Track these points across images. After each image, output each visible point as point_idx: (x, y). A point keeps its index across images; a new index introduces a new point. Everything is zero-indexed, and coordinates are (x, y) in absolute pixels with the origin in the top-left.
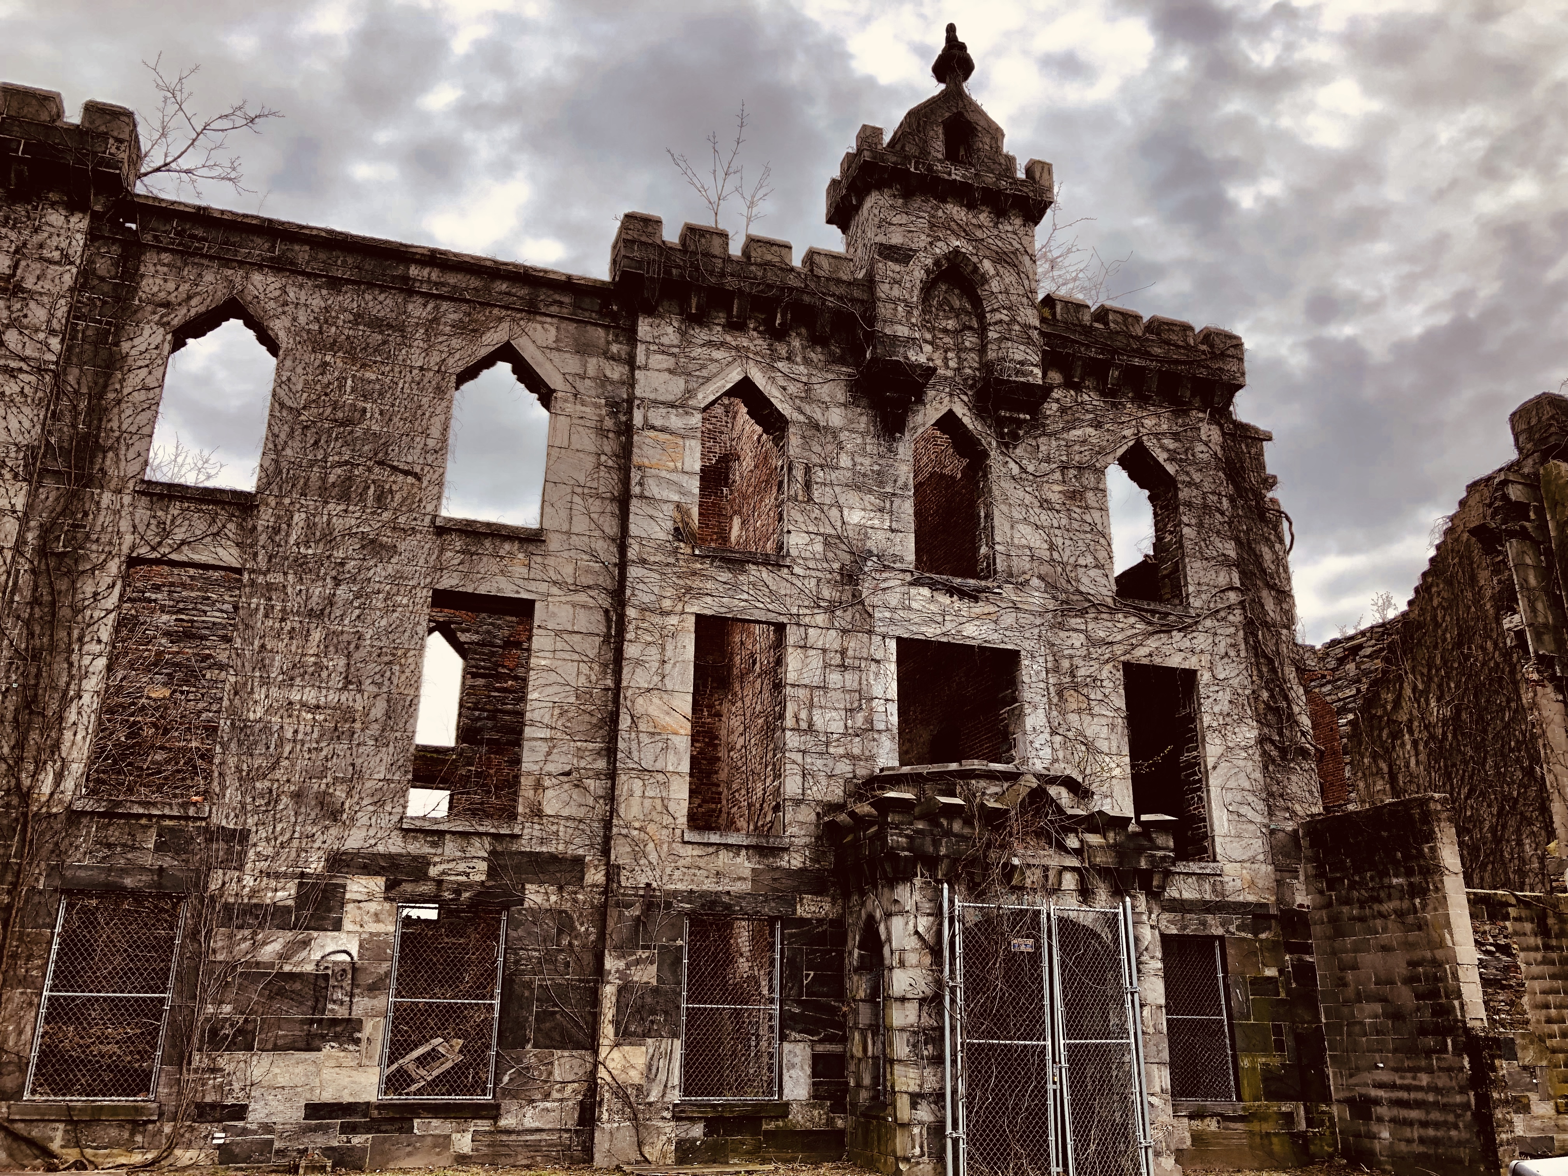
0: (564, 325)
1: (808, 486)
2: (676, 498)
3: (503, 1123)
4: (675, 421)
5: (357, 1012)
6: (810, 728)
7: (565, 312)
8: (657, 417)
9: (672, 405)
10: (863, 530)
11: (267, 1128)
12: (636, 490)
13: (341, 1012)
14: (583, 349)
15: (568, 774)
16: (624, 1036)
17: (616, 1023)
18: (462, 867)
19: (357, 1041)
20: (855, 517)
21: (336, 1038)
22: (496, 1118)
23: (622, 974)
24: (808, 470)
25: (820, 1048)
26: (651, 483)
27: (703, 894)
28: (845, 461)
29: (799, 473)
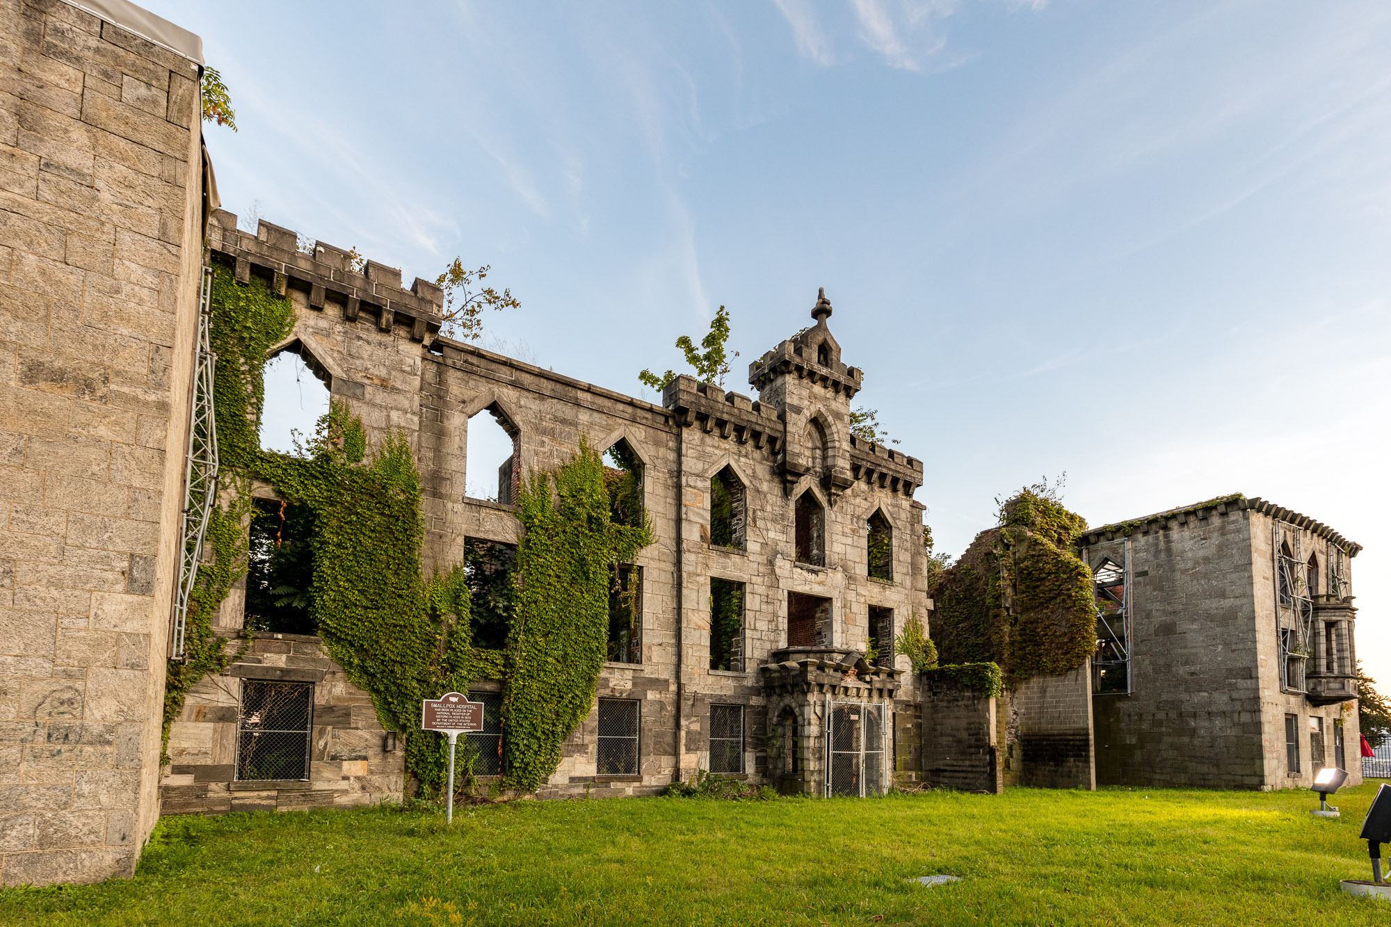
0: (648, 429)
1: (754, 521)
2: (701, 521)
3: (643, 783)
4: (700, 484)
5: (586, 742)
6: (755, 629)
7: (649, 423)
8: (692, 480)
9: (697, 475)
10: (776, 542)
11: (556, 786)
12: (684, 516)
13: (580, 742)
14: (657, 443)
15: (660, 645)
16: (688, 750)
17: (686, 746)
18: (622, 683)
19: (587, 753)
20: (772, 535)
21: (579, 751)
22: (641, 782)
23: (688, 727)
24: (754, 512)
25: (758, 754)
26: (689, 513)
27: (716, 696)
28: (769, 508)
29: (750, 513)
